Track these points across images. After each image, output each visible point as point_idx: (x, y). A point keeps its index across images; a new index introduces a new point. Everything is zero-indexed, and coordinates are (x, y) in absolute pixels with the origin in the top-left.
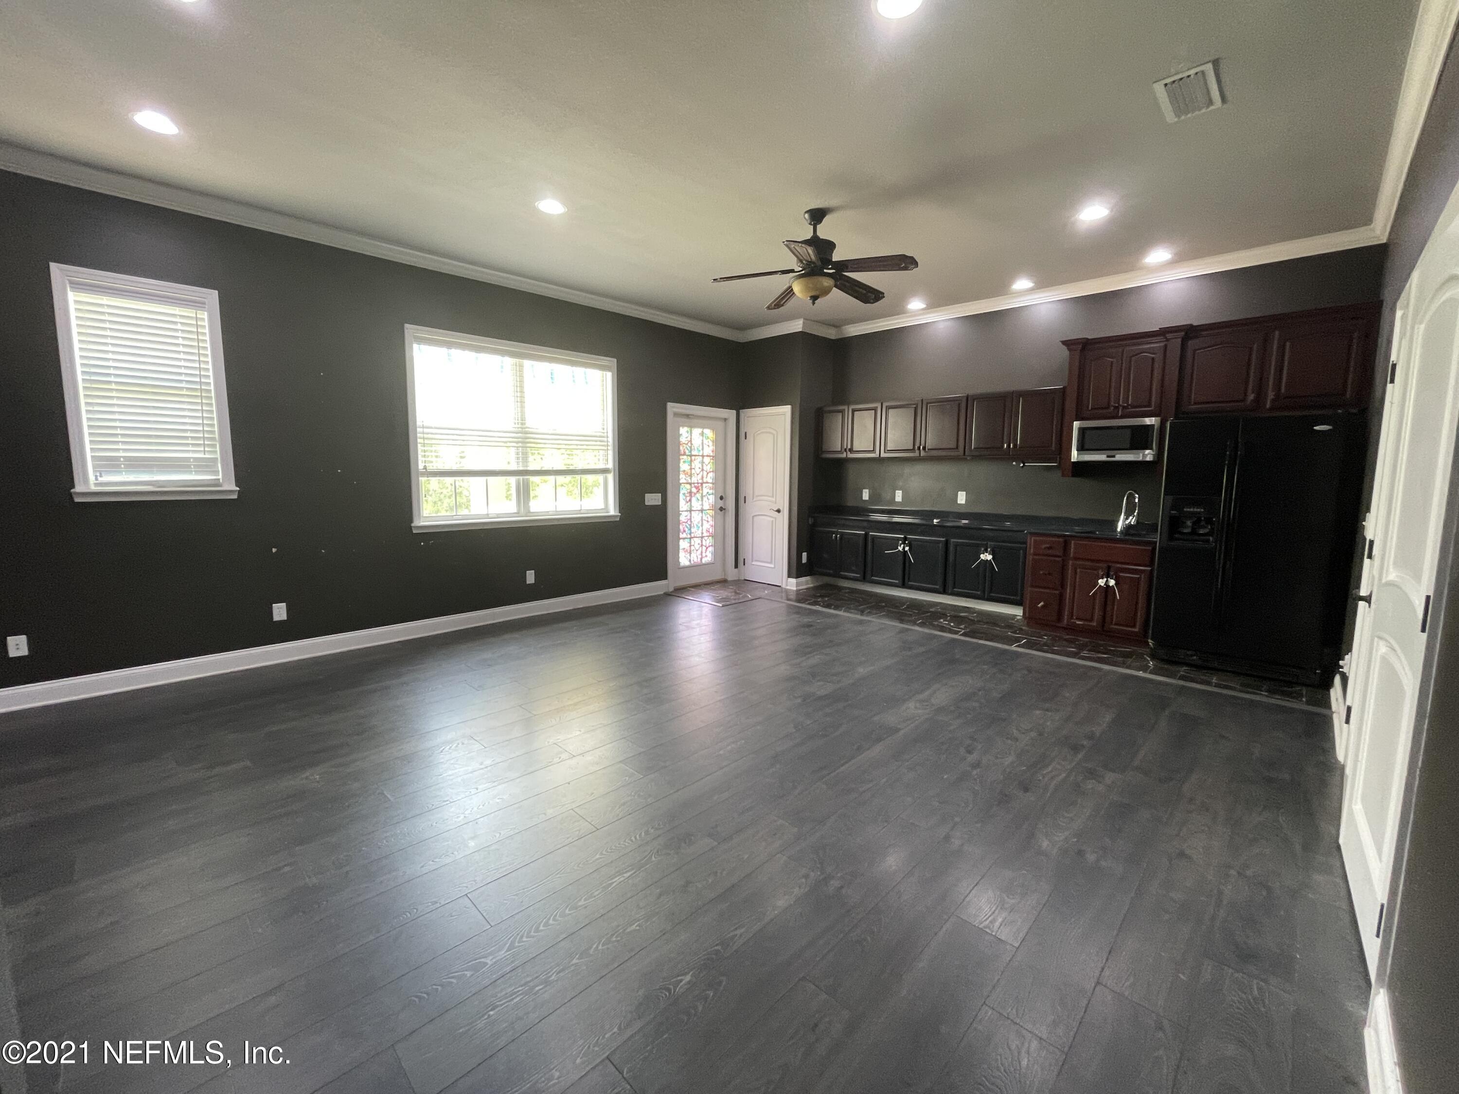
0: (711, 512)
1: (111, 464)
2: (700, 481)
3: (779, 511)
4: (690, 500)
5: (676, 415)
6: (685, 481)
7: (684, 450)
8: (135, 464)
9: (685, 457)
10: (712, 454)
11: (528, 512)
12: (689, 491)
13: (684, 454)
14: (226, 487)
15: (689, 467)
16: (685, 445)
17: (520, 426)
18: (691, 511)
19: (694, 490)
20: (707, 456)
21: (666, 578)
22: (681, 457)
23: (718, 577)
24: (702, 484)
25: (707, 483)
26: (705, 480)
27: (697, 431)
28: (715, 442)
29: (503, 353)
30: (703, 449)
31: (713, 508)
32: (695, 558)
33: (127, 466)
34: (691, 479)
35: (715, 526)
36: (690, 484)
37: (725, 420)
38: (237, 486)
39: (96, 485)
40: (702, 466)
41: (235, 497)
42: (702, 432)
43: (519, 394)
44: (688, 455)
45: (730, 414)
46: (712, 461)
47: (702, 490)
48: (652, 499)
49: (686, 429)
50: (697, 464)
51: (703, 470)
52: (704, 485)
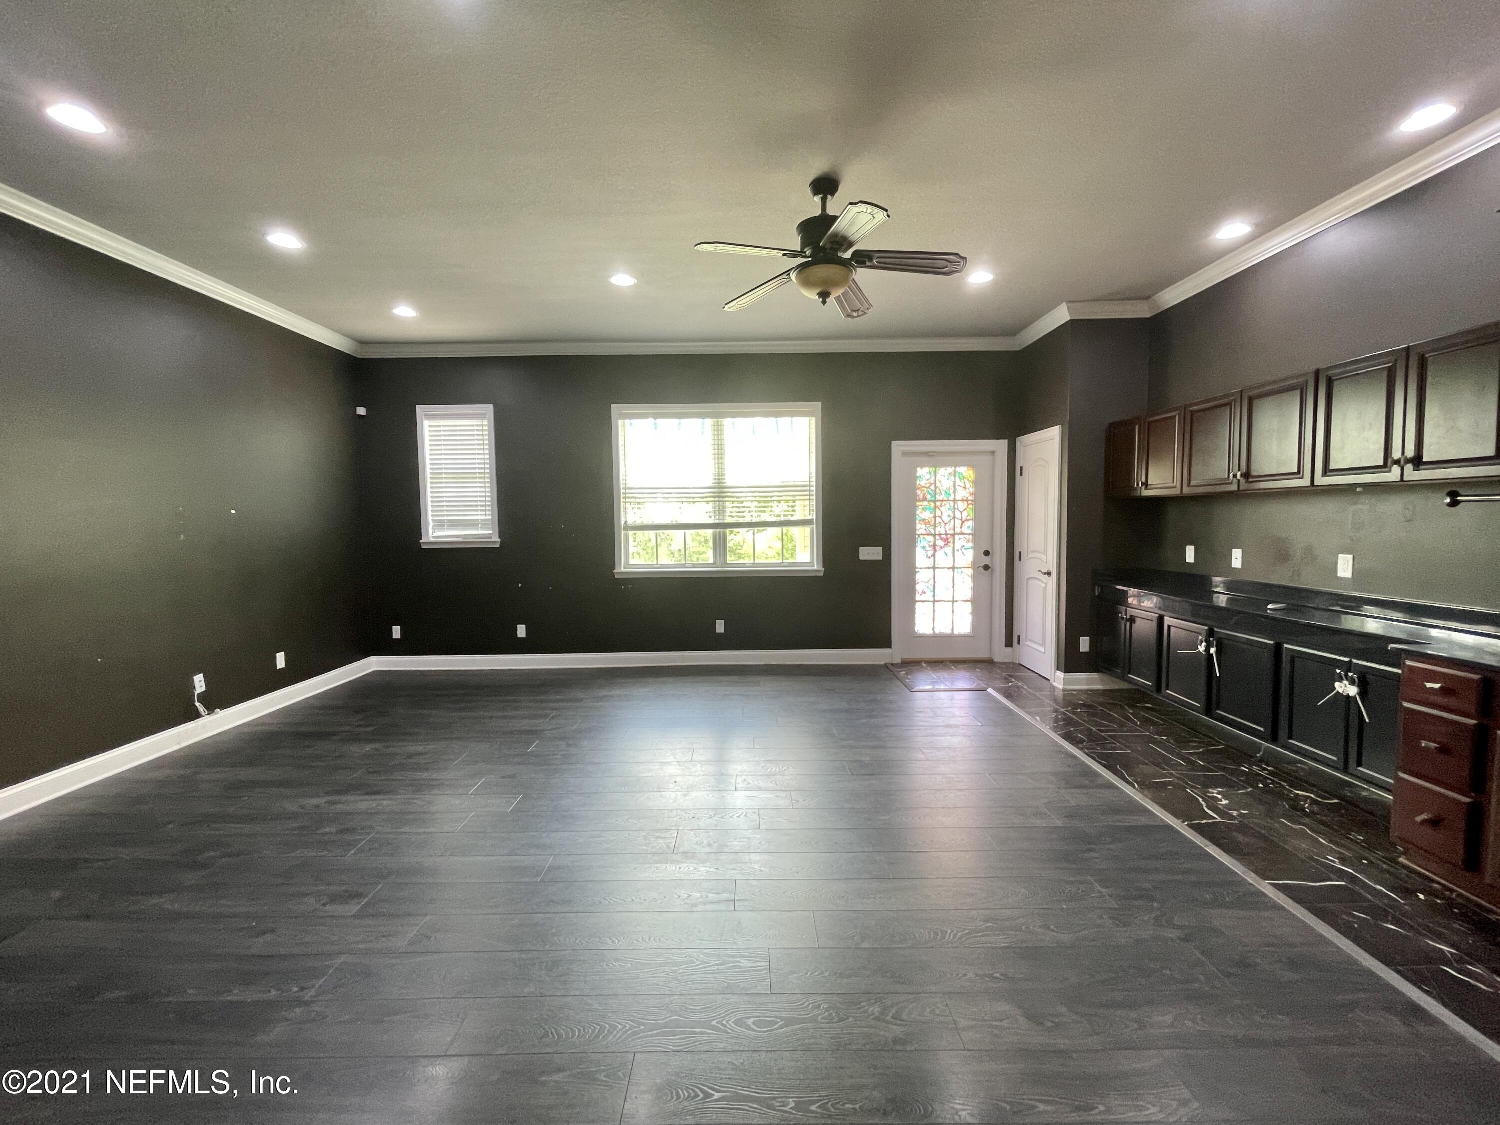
0: (970, 572)
1: (440, 524)
2: (952, 532)
3: (1049, 574)
4: (934, 556)
5: (905, 454)
6: (925, 533)
7: (924, 495)
8: (454, 524)
9: (926, 503)
10: (970, 498)
11: (725, 564)
12: (932, 544)
13: (925, 499)
14: (494, 540)
15: (932, 515)
16: (925, 489)
17: (717, 481)
18: (934, 568)
19: (940, 543)
20: (963, 500)
21: (889, 646)
22: (918, 504)
23: (984, 655)
24: (953, 535)
25: (963, 534)
26: (958, 530)
27: (944, 473)
28: (976, 483)
29: (703, 416)
30: (955, 493)
31: (975, 566)
32: (943, 628)
33: (449, 526)
34: (935, 530)
35: (975, 589)
36: (934, 535)
37: (993, 453)
38: (500, 538)
39: (433, 537)
40: (954, 513)
41: (498, 546)
42: (955, 471)
43: (717, 452)
44: (929, 501)
45: (1002, 445)
46: (971, 507)
47: (954, 543)
48: (870, 553)
49: (927, 470)
50: (946, 511)
51: (954, 518)
52: (957, 537)
